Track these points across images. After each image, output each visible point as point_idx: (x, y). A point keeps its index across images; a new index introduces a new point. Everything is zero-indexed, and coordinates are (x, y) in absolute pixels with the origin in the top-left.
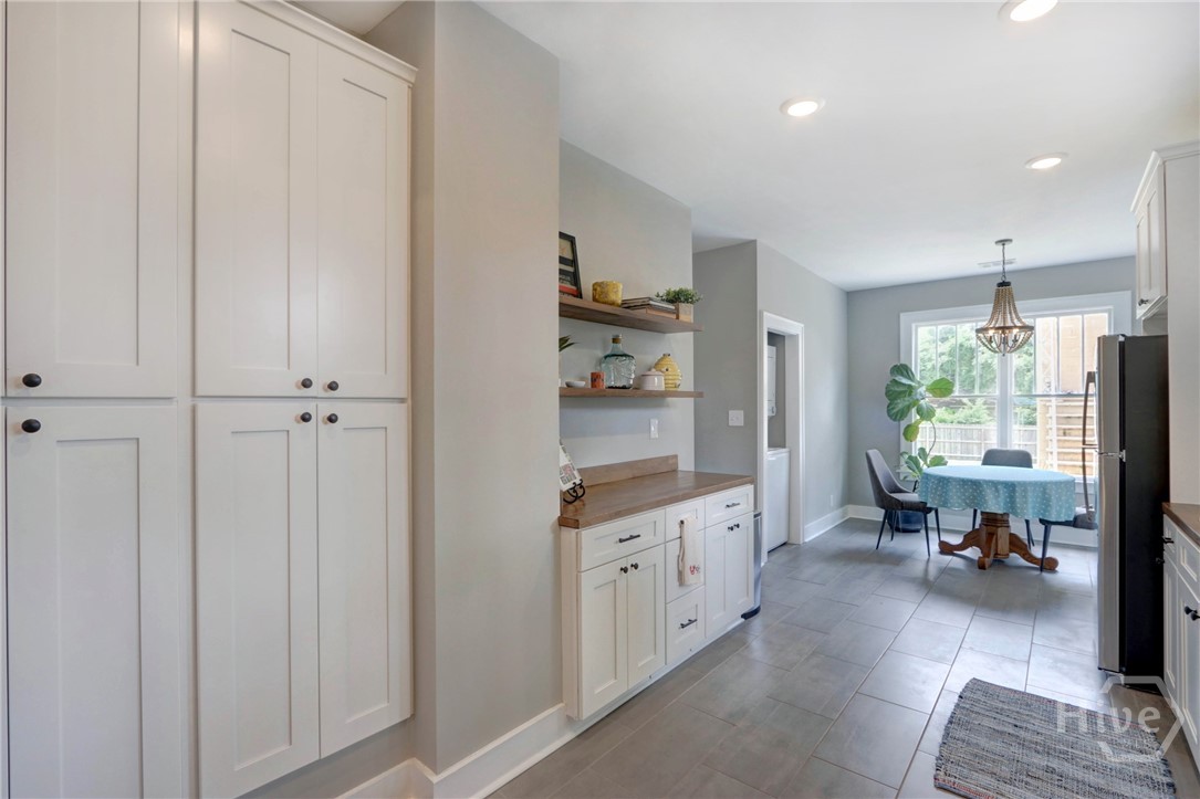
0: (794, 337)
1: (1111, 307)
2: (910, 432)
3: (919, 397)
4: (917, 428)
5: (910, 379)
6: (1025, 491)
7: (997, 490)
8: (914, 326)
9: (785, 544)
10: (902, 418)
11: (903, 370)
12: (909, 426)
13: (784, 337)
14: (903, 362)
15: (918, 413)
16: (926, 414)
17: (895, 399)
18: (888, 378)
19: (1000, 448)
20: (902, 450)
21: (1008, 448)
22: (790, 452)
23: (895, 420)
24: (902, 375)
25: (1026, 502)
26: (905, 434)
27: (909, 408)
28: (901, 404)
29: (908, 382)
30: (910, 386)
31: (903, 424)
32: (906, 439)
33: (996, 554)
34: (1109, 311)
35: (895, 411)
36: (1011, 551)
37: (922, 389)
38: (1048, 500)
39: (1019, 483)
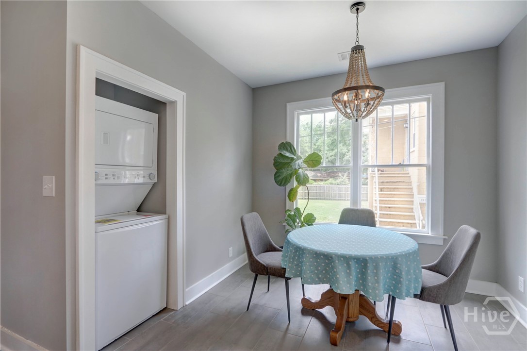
0: (174, 103)
1: (430, 96)
2: (292, 194)
3: (297, 167)
4: (297, 191)
5: (292, 153)
6: (376, 267)
7: (349, 267)
8: (296, 113)
9: (165, 309)
10: (285, 184)
11: (287, 146)
12: (291, 190)
13: (164, 104)
14: (288, 140)
15: (297, 180)
16: (302, 181)
17: (281, 169)
18: (277, 152)
19: (352, 208)
20: (287, 208)
21: (358, 208)
22: (169, 219)
23: (280, 185)
24: (287, 150)
25: (377, 282)
26: (289, 196)
27: (291, 176)
28: (285, 173)
29: (292, 156)
30: (292, 159)
31: (288, 187)
32: (290, 200)
33: (348, 317)
34: (428, 100)
35: (280, 178)
36: (361, 313)
37: (300, 162)
38: (399, 276)
39: (371, 258)
